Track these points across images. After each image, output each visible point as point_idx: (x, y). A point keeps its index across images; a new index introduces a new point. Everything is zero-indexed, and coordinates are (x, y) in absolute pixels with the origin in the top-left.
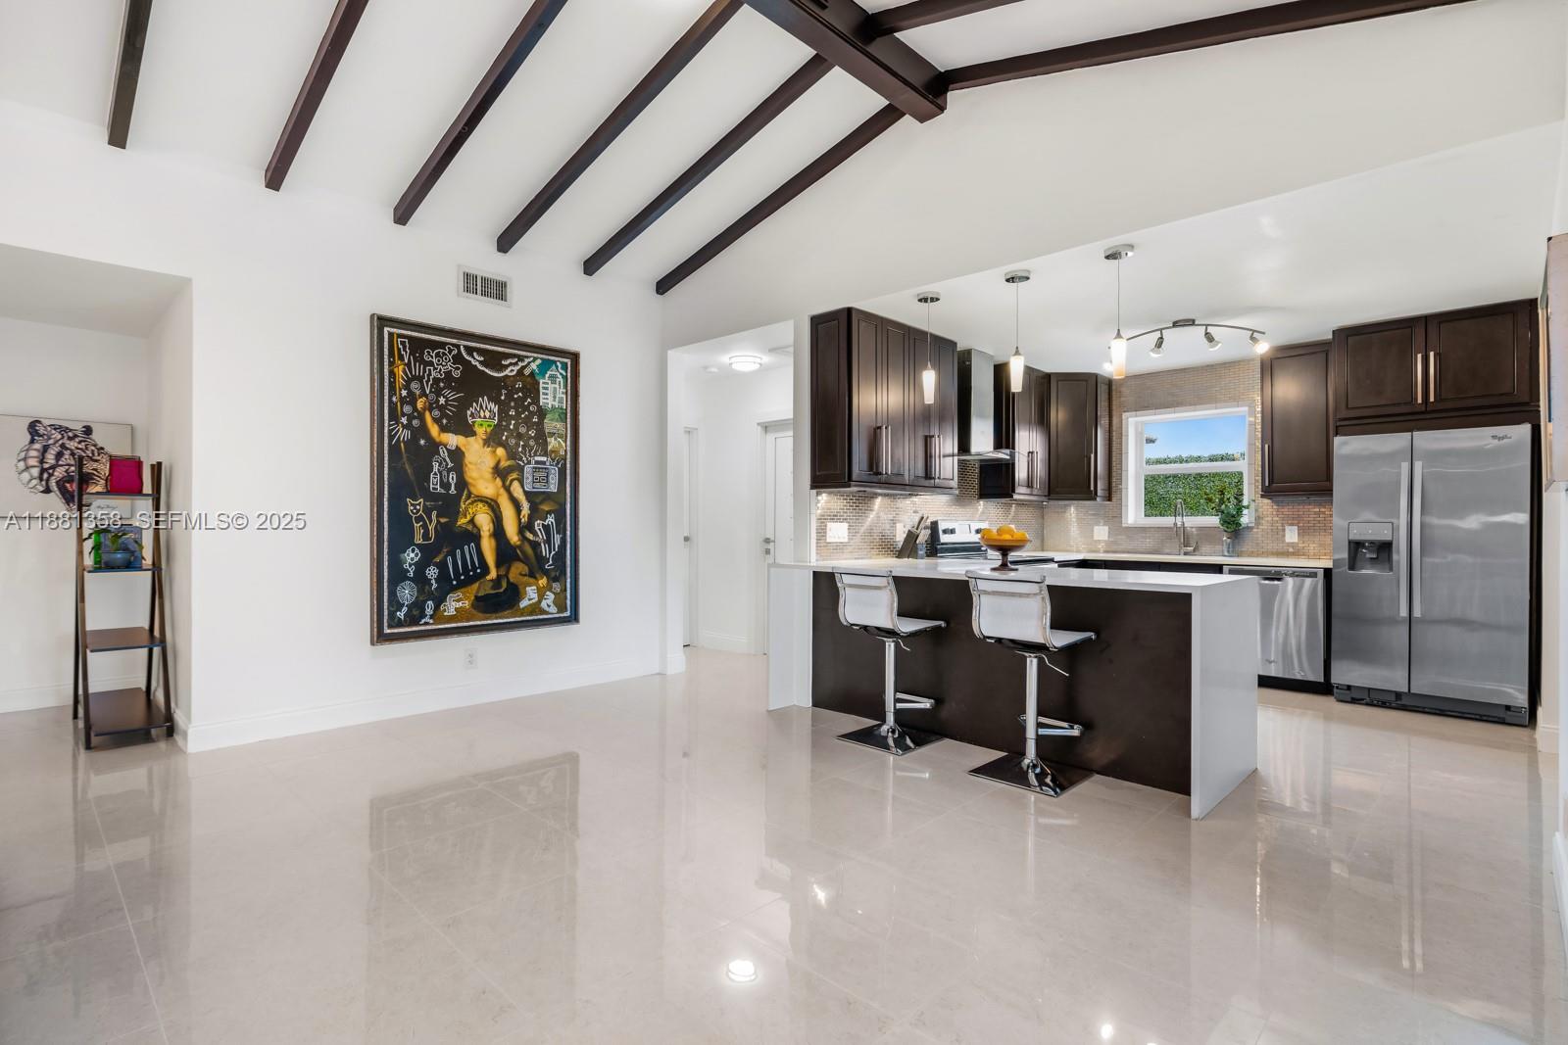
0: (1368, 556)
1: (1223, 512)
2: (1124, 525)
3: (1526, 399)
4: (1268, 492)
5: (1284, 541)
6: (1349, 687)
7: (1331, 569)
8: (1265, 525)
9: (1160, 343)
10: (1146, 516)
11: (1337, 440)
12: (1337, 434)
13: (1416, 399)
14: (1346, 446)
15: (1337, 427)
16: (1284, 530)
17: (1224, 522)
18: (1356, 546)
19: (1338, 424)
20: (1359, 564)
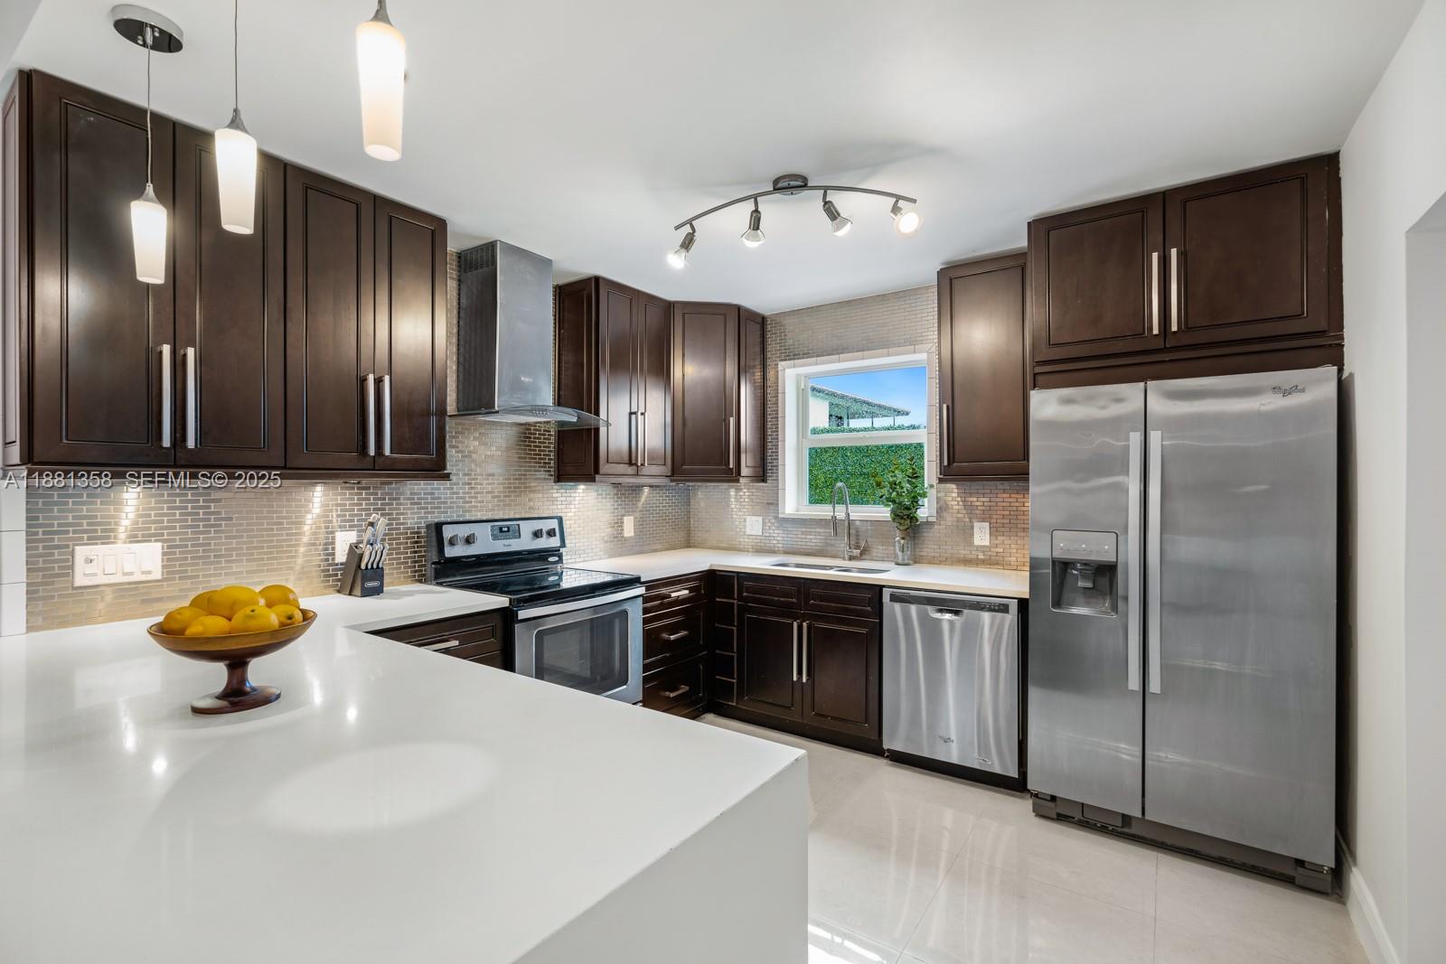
0: (1080, 584)
1: (894, 502)
2: (780, 516)
3: (1323, 325)
4: (948, 473)
5: (971, 543)
6: (1053, 798)
7: (1026, 600)
8: (949, 519)
9: (756, 222)
10: (810, 502)
11: (1036, 397)
12: (1035, 386)
13: (1151, 328)
14: (1046, 405)
15: (1035, 374)
16: (972, 527)
17: (897, 516)
18: (1063, 567)
19: (1038, 370)
20: (1066, 595)
